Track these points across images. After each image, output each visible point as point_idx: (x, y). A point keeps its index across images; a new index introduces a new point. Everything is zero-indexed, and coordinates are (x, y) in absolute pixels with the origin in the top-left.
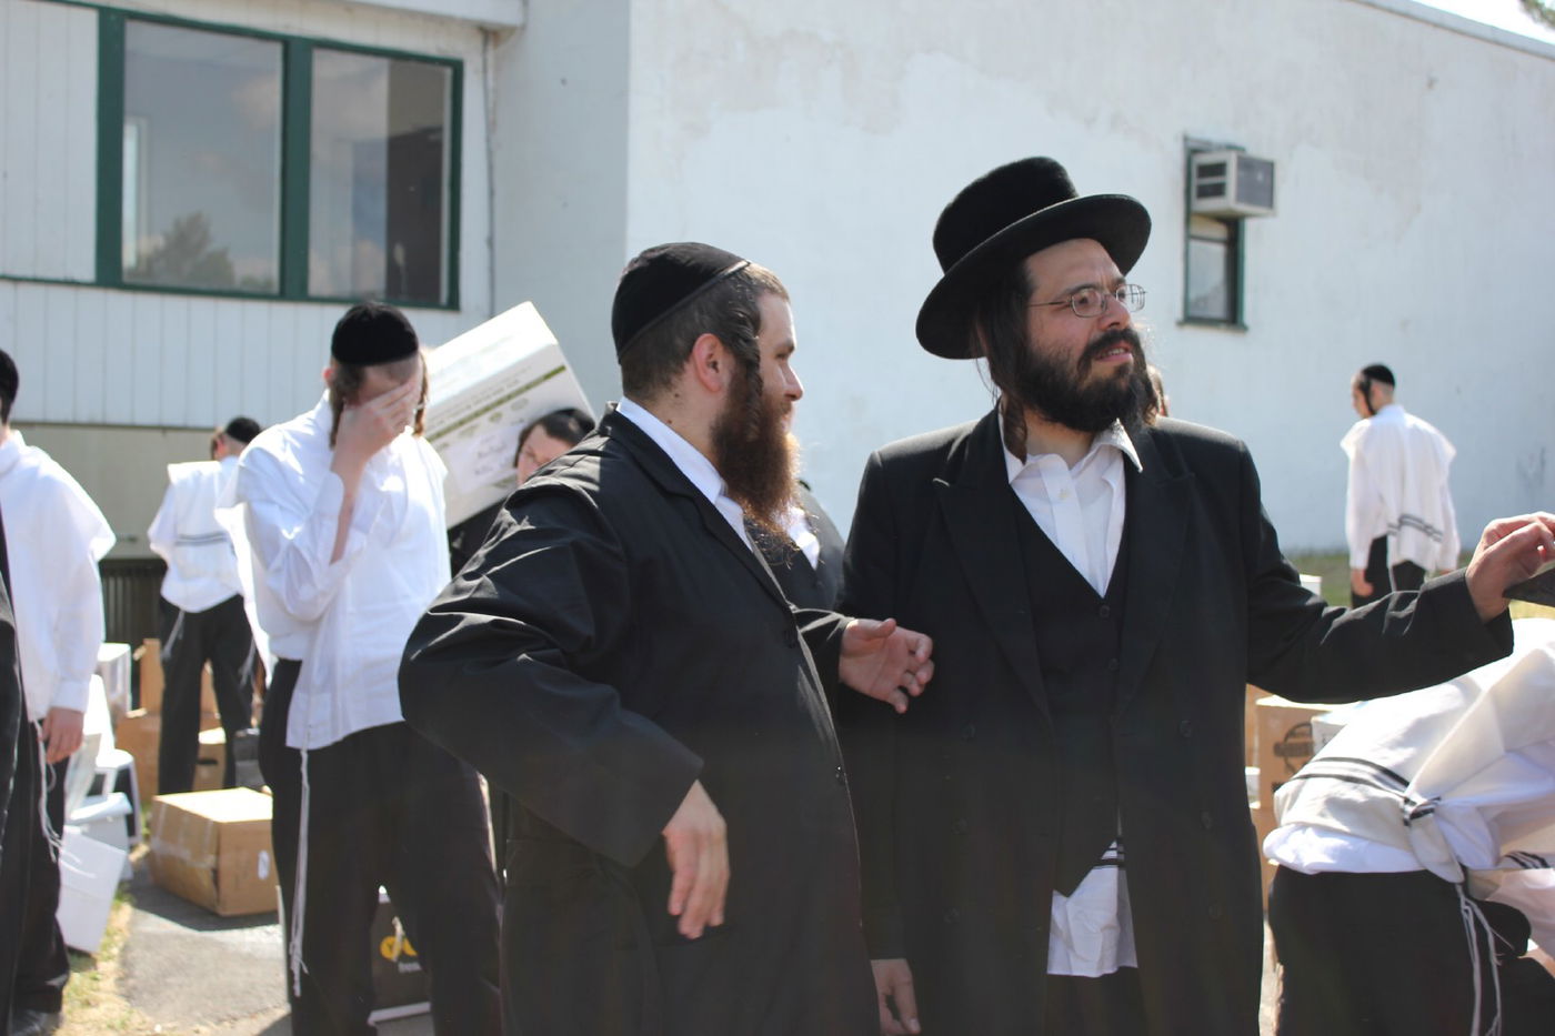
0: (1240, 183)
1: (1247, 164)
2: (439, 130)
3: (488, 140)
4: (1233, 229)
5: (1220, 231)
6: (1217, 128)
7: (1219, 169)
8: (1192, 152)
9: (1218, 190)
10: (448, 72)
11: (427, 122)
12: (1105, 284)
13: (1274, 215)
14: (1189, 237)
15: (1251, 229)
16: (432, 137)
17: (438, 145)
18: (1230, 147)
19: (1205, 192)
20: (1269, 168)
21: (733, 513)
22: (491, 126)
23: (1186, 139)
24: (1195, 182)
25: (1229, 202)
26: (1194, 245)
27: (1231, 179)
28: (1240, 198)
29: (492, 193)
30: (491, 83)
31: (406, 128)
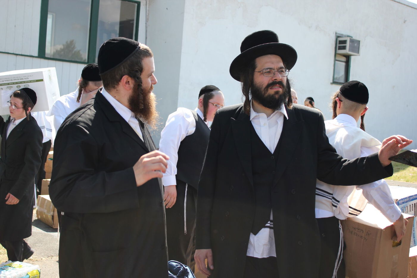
0: (350, 46)
1: (352, 41)
2: (133, 20)
3: (146, 24)
4: (348, 58)
5: (344, 59)
6: (344, 31)
7: (345, 42)
8: (338, 37)
9: (344, 48)
10: (136, 5)
11: (129, 18)
12: (275, 68)
13: (359, 55)
14: (335, 60)
15: (352, 58)
16: (131, 22)
17: (133, 24)
18: (348, 36)
19: (340, 48)
20: (359, 42)
21: (134, 125)
22: (147, 20)
23: (336, 33)
24: (338, 45)
25: (347, 51)
26: (336, 62)
27: (348, 45)
28: (349, 50)
29: (146, 38)
30: (147, 9)
31: (124, 19)
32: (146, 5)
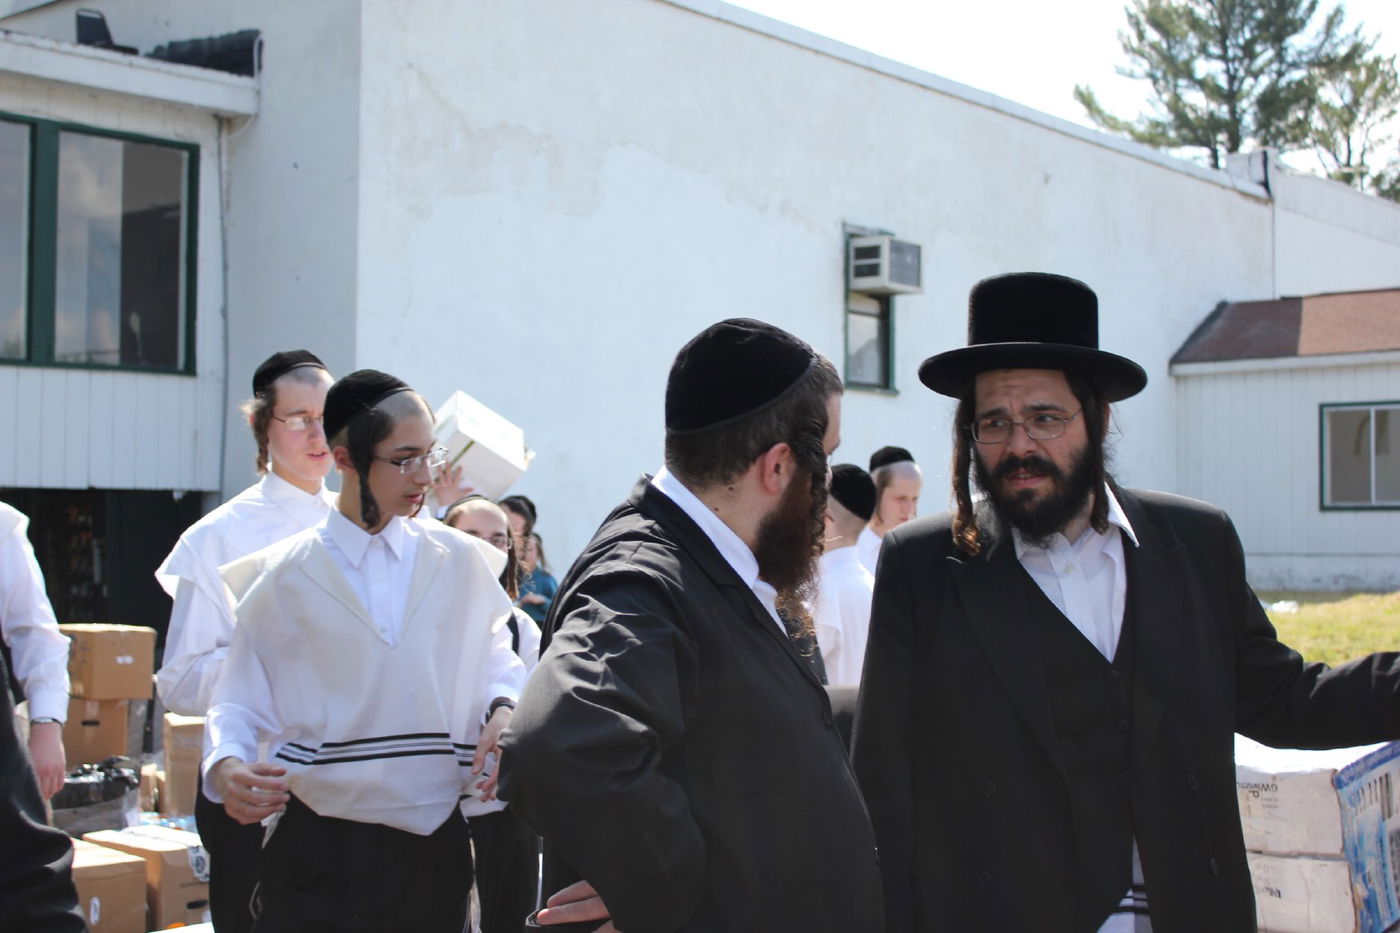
0: (892, 264)
1: (898, 248)
2: (177, 207)
3: (222, 218)
4: (884, 302)
5: (873, 306)
6: (870, 218)
7: (873, 252)
8: (850, 236)
9: (873, 271)
10: (185, 155)
11: (162, 201)
13: (921, 293)
14: (848, 311)
15: (899, 303)
16: (169, 215)
17: (176, 222)
18: (882, 233)
19: (861, 272)
20: (916, 250)
22: (225, 206)
23: (844, 225)
24: (853, 262)
25: (882, 281)
26: (853, 318)
27: (885, 260)
28: (893, 277)
29: (225, 267)
30: (225, 166)
31: (142, 205)
32: (220, 154)
